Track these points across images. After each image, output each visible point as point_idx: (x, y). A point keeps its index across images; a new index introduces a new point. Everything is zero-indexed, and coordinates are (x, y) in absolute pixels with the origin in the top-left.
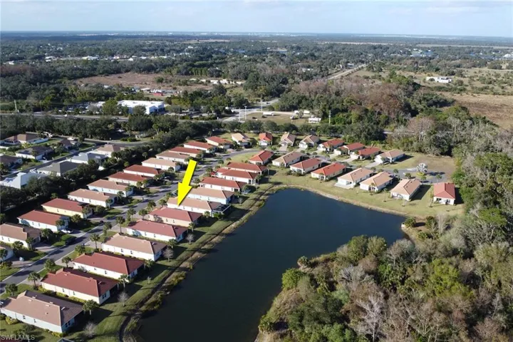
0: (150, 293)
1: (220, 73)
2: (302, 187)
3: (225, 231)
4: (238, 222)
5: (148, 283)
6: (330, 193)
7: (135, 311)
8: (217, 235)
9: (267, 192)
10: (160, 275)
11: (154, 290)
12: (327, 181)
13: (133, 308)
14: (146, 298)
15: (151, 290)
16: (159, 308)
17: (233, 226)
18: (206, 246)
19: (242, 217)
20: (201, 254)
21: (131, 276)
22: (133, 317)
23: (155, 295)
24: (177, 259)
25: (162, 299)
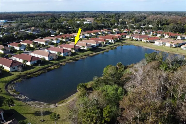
0: (37, 70)
1: (120, 17)
3: (90, 55)
4: (98, 53)
5: (39, 67)
6: (149, 47)
7: (24, 76)
8: (85, 56)
9: (118, 45)
10: (47, 65)
11: (40, 70)
12: (149, 43)
13: (24, 74)
14: (33, 72)
15: (38, 70)
16: (37, 76)
17: (95, 53)
18: (77, 59)
19: (101, 51)
20: (73, 61)
21: (32, 63)
22: (22, 78)
23: (39, 72)
24: (60, 61)
25: (41, 74)
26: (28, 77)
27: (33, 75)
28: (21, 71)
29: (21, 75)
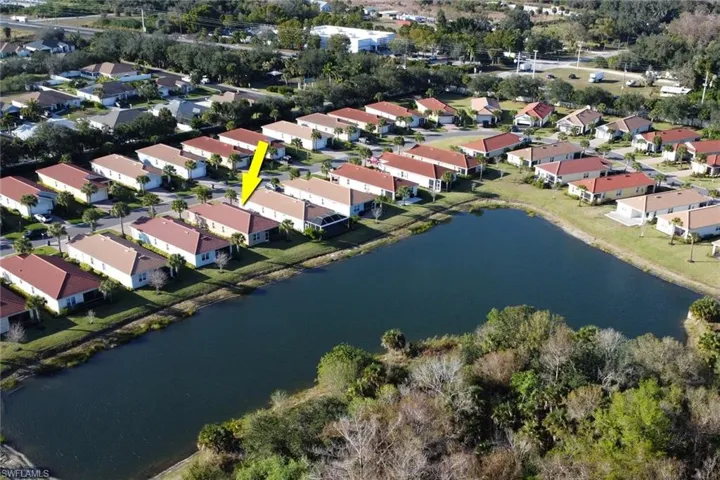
0: (81, 338)
2: (534, 208)
3: (307, 263)
4: (348, 251)
5: (90, 322)
6: (584, 228)
7: (29, 361)
8: (287, 266)
9: (454, 208)
10: (122, 314)
11: (92, 335)
12: (596, 204)
13: (29, 355)
14: (66, 345)
15: (84, 335)
16: (75, 366)
17: (332, 255)
18: (250, 283)
19: (363, 243)
20: (230, 293)
21: (65, 304)
22: (20, 371)
23: (87, 343)
24: (176, 293)
25: (94, 353)
26: (42, 365)
27: (62, 358)
28: (20, 342)
29: (18, 357)
